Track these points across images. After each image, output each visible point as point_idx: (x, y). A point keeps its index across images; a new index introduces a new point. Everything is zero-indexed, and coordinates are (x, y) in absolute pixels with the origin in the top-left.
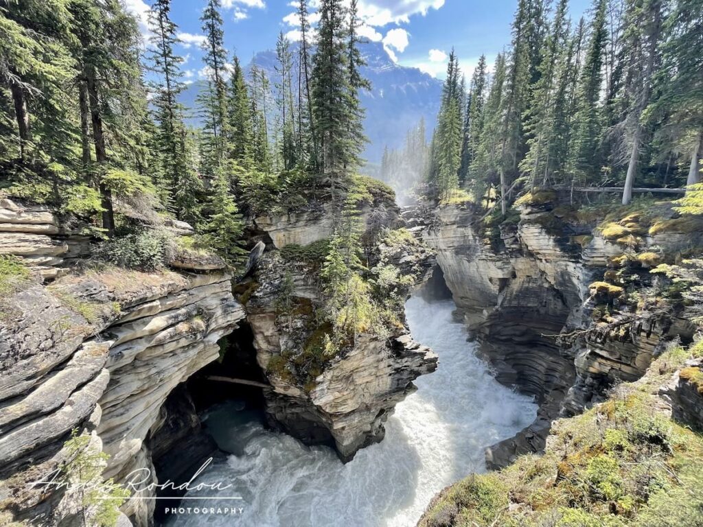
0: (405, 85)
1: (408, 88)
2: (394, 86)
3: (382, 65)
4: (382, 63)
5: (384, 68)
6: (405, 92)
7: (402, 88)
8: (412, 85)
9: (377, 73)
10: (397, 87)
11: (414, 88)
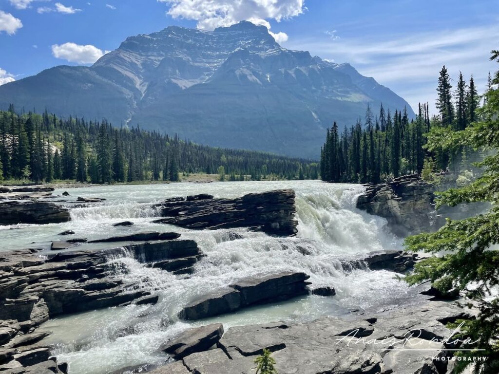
0: (294, 69)
1: (298, 72)
2: (283, 70)
3: (267, 50)
4: (267, 47)
5: (270, 52)
6: (294, 75)
7: (291, 72)
8: (303, 69)
9: (263, 57)
10: (285, 71)
11: (304, 72)
